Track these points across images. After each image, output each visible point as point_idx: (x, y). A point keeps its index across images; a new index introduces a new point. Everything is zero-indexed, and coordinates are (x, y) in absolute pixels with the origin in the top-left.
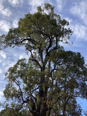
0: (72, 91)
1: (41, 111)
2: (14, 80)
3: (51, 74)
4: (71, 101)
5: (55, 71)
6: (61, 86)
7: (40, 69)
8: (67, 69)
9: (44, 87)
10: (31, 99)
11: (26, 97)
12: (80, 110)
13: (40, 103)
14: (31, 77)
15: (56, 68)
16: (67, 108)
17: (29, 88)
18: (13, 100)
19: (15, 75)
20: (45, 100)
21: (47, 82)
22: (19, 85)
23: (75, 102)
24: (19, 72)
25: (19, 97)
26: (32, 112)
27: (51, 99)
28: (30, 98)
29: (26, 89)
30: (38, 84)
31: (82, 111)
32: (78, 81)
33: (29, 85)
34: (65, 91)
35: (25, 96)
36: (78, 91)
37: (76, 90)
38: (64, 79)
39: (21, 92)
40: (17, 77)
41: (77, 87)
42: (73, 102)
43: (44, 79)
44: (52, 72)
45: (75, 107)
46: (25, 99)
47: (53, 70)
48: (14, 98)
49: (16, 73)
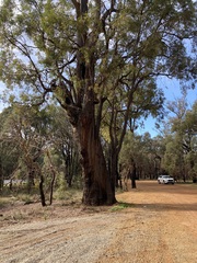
0: (150, 64)
1: (83, 105)
2: (13, 42)
3: (104, 24)
4: (144, 85)
5: (113, 13)
6: (125, 54)
7: (74, 12)
8: (143, 6)
9: (86, 56)
10: (62, 84)
11: (50, 80)
12: (162, 100)
13: (81, 91)
14: (53, 33)
15: (115, 8)
16: (136, 97)
17: (53, 60)
18: (21, 87)
19: (11, 29)
20: (91, 83)
21: (94, 44)
22: (27, 54)
23: (153, 86)
24: (20, 19)
25: (34, 81)
26: (66, 108)
27: (104, 82)
28: (57, 83)
29: (47, 63)
30: (72, 49)
31: (165, 102)
32: (167, 40)
33: (50, 52)
34: (135, 64)
35: (47, 79)
36: (163, 61)
37: (160, 61)
38: (134, 36)
39: (37, 71)
40: (19, 33)
41: (162, 55)
42: (149, 86)
43: (86, 37)
44: (105, 17)
45: (152, 94)
46: (47, 85)
47: (109, 12)
48: (23, 83)
49: (12, 23)
